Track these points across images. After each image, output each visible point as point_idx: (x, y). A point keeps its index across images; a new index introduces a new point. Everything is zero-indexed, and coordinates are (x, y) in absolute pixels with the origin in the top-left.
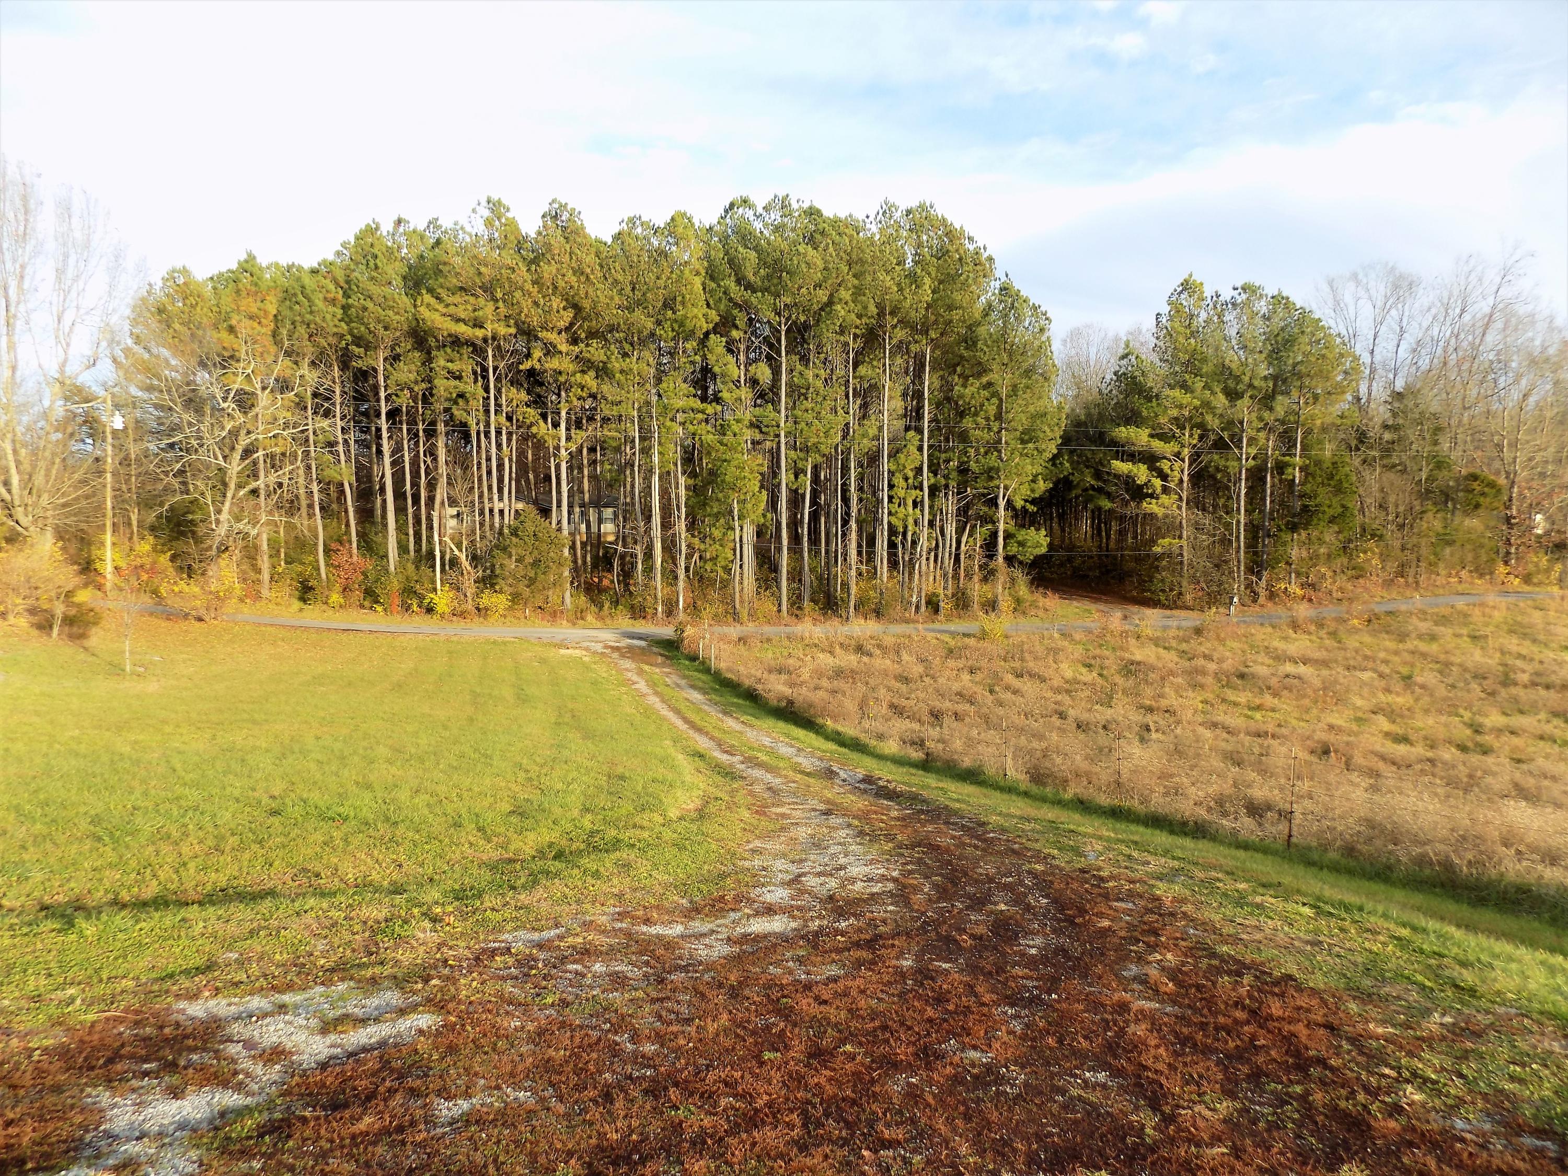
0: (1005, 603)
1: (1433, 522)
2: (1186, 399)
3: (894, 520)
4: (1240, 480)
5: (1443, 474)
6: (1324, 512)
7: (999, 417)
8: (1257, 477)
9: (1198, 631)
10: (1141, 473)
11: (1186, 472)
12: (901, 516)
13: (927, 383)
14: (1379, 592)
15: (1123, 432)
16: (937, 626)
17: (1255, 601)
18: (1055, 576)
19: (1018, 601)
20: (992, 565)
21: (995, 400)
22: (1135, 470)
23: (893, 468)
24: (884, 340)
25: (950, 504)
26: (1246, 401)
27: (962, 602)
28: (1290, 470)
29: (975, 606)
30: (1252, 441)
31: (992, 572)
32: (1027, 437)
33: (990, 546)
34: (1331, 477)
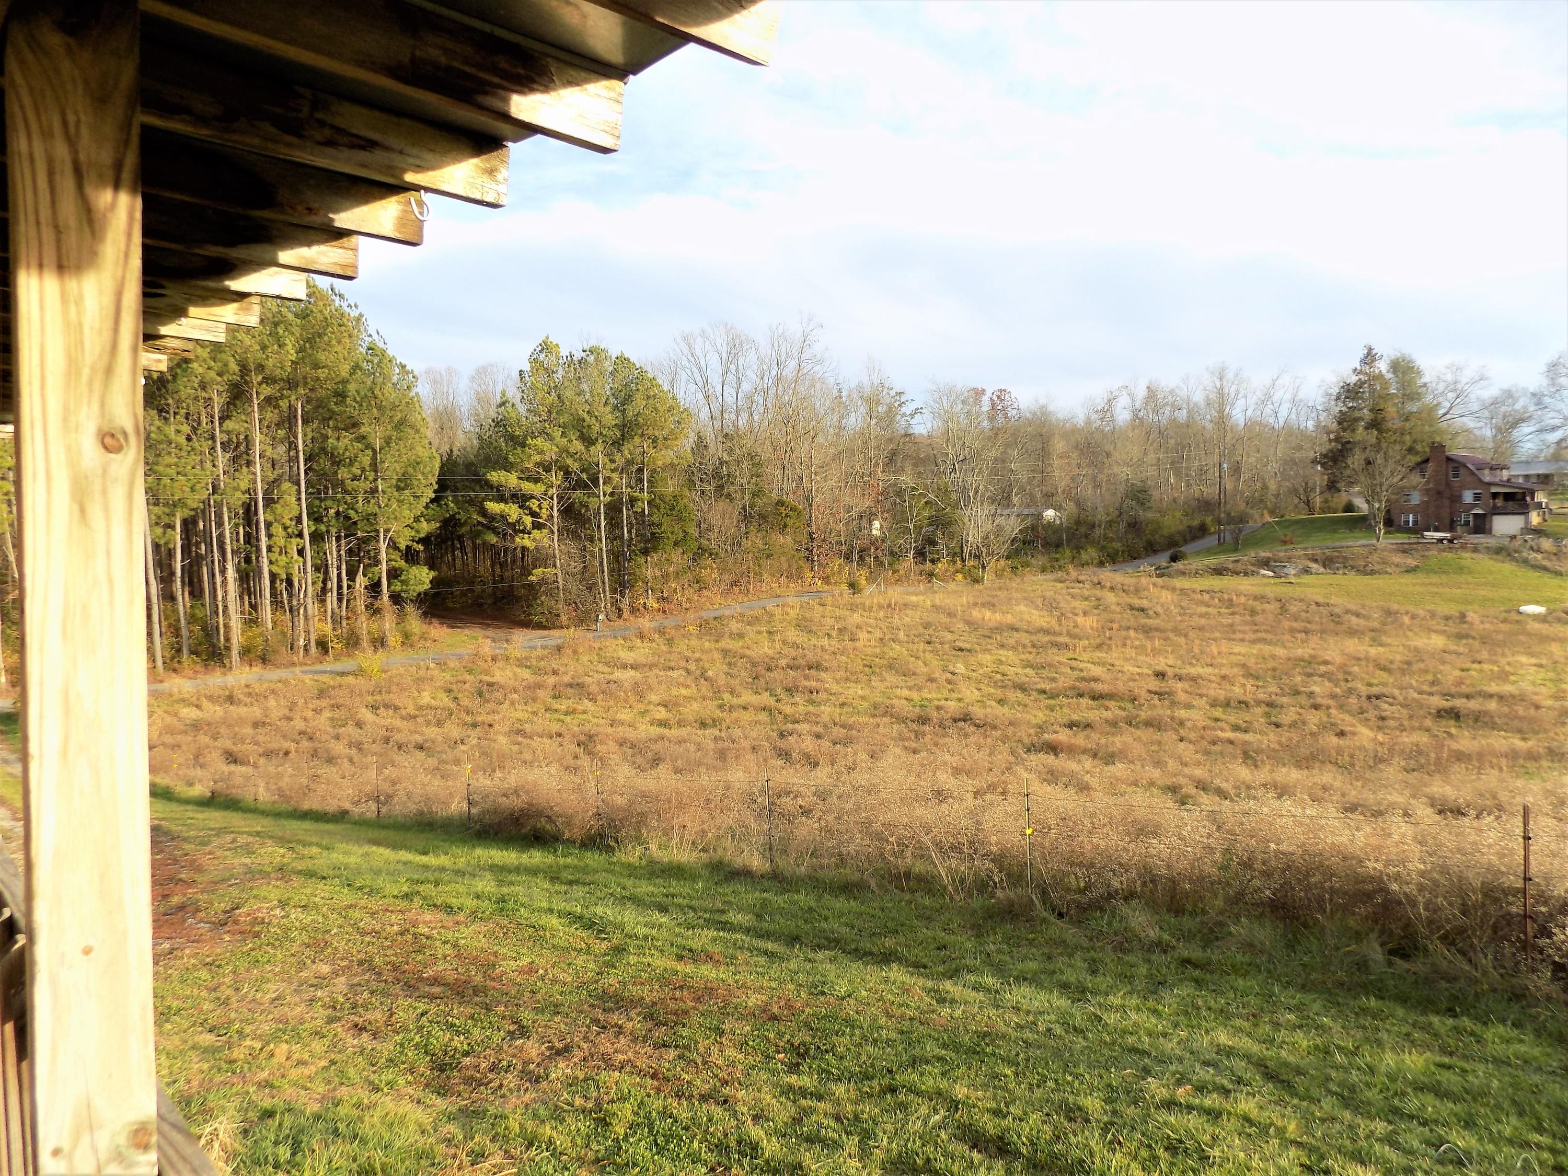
0: (393, 639)
1: (755, 541)
2: (547, 446)
3: (275, 569)
4: (599, 513)
5: (759, 502)
6: (668, 538)
7: (374, 467)
8: (614, 509)
9: (559, 648)
10: (513, 511)
11: (555, 509)
12: (282, 563)
13: (300, 436)
14: (718, 599)
15: (495, 476)
16: (328, 667)
17: (620, 616)
18: (457, 605)
19: (406, 636)
20: (377, 604)
21: (369, 452)
22: (507, 510)
23: (270, 518)
24: (251, 395)
25: (332, 551)
26: (599, 446)
27: (352, 642)
28: (640, 503)
29: (365, 644)
30: (608, 480)
31: (377, 611)
32: (403, 484)
33: (374, 588)
34: (672, 508)
